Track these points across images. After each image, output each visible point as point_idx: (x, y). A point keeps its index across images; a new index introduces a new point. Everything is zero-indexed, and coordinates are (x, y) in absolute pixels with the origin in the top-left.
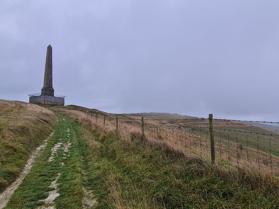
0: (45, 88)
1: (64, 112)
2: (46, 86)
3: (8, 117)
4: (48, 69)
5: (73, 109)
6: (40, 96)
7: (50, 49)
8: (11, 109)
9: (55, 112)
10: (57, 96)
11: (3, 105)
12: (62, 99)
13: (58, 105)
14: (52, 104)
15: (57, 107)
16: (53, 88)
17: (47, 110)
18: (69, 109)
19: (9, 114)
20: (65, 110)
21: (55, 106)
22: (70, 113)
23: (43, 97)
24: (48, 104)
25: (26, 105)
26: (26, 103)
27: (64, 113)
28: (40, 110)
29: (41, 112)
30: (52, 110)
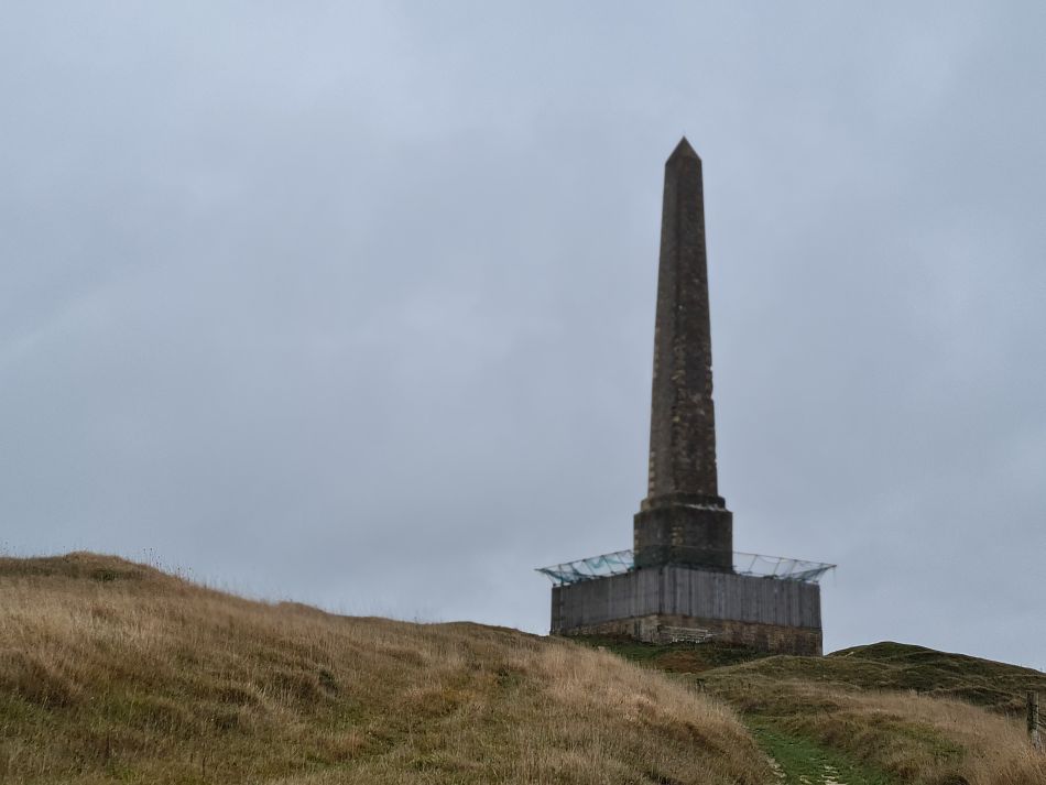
0: (658, 505)
1: (823, 717)
2: (671, 489)
3: (435, 757)
4: (674, 344)
5: (902, 684)
6: (626, 575)
7: (684, 172)
8: (439, 689)
9: (749, 710)
10: (759, 571)
11: (391, 664)
12: (800, 594)
13: (773, 643)
14: (723, 644)
15: (762, 669)
16: (721, 502)
17: (690, 698)
18: (866, 686)
19: (437, 730)
20: (837, 696)
21: (747, 657)
22: (877, 721)
23: (649, 579)
24: (688, 645)
25: (535, 656)
26: (533, 641)
27: (832, 723)
28: (644, 699)
29: (652, 712)
30: (727, 696)
